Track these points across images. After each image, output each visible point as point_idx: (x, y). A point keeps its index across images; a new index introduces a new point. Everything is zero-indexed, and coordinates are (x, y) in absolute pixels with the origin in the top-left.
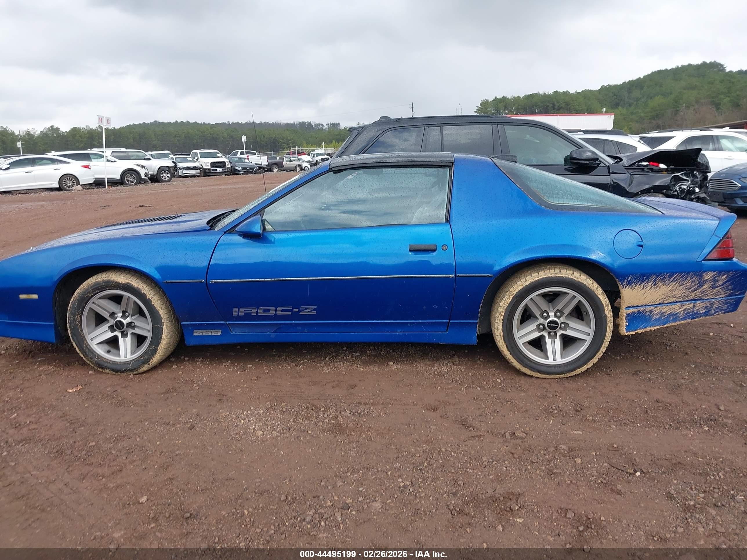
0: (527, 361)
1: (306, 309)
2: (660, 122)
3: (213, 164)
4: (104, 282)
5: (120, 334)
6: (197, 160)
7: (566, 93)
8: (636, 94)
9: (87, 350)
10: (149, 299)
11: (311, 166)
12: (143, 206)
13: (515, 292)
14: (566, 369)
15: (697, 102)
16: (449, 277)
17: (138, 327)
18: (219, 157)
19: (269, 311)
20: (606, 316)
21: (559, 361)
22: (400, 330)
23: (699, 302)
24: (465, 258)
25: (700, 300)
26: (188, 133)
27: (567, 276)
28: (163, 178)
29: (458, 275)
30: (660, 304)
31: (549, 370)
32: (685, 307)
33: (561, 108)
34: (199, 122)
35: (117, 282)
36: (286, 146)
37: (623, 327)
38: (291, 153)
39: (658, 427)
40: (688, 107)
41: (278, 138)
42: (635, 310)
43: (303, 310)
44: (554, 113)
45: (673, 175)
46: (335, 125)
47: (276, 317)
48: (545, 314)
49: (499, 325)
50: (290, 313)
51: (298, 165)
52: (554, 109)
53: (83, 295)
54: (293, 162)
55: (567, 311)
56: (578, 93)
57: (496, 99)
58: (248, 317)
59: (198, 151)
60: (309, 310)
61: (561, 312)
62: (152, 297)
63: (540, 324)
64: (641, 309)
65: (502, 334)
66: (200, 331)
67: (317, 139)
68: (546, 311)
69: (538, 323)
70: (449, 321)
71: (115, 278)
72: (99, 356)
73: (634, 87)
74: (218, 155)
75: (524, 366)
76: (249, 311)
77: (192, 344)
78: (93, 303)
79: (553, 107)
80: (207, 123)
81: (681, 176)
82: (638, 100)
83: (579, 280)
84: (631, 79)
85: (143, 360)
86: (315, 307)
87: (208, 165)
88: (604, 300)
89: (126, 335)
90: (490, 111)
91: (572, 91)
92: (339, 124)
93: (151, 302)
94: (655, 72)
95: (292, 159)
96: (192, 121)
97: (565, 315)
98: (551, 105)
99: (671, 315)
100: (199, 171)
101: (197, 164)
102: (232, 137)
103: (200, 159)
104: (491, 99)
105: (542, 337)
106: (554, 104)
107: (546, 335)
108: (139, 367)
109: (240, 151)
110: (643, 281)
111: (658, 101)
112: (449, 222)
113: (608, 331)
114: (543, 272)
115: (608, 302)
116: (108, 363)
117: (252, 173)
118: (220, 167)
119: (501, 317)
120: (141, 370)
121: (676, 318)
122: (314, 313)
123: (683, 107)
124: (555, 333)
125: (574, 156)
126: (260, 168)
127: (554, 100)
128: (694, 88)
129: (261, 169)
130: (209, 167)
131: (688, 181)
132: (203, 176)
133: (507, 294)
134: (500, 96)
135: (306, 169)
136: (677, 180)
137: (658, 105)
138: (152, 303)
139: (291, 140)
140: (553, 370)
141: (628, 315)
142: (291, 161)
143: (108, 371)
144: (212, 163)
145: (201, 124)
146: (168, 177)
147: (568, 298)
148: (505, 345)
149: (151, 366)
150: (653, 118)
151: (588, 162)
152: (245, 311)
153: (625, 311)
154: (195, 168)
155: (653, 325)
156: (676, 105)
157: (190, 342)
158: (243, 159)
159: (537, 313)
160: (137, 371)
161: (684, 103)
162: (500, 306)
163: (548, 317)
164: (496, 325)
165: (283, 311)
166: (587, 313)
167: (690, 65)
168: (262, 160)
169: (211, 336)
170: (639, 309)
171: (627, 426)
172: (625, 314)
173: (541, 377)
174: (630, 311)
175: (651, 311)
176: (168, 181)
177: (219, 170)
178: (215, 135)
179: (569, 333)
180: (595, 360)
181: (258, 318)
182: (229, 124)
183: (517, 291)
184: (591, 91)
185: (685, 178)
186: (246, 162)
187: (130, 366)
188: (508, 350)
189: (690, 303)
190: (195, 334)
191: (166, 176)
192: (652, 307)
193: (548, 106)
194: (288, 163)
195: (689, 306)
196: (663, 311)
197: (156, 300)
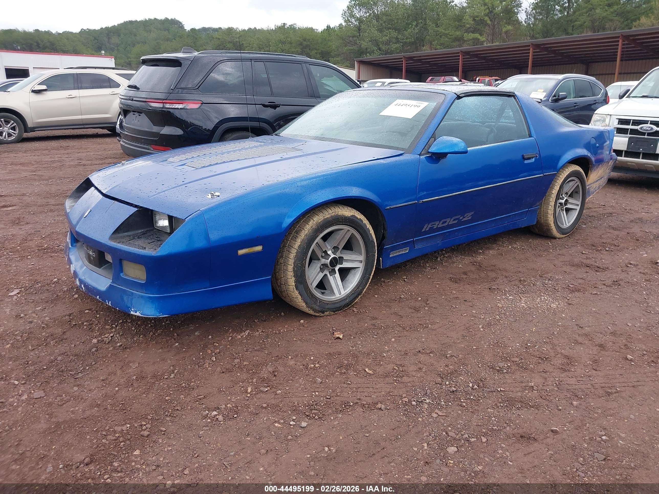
1: (467, 216)
4: (332, 217)
5: (328, 272)
13: (560, 183)
16: (541, 176)
17: (347, 261)
19: (445, 222)
21: (568, 224)
22: (506, 222)
23: (603, 179)
27: (578, 169)
29: (544, 174)
32: (599, 183)
35: (344, 216)
43: (465, 217)
50: (457, 221)
58: (430, 231)
60: (469, 216)
64: (590, 186)
66: (395, 252)
70: (529, 209)
71: (341, 212)
72: (320, 300)
76: (434, 225)
78: (317, 243)
85: (358, 292)
86: (473, 213)
89: (335, 272)
97: (568, 195)
107: (560, 210)
108: (354, 300)
111: (139, 49)
116: (328, 304)
119: (554, 201)
122: (470, 218)
124: (564, 207)
140: (567, 231)
147: (573, 184)
152: (431, 225)
162: (553, 193)
163: (563, 197)
165: (454, 220)
166: (579, 191)
169: (402, 254)
173: (562, 237)
179: (569, 206)
181: (436, 230)
190: (391, 256)
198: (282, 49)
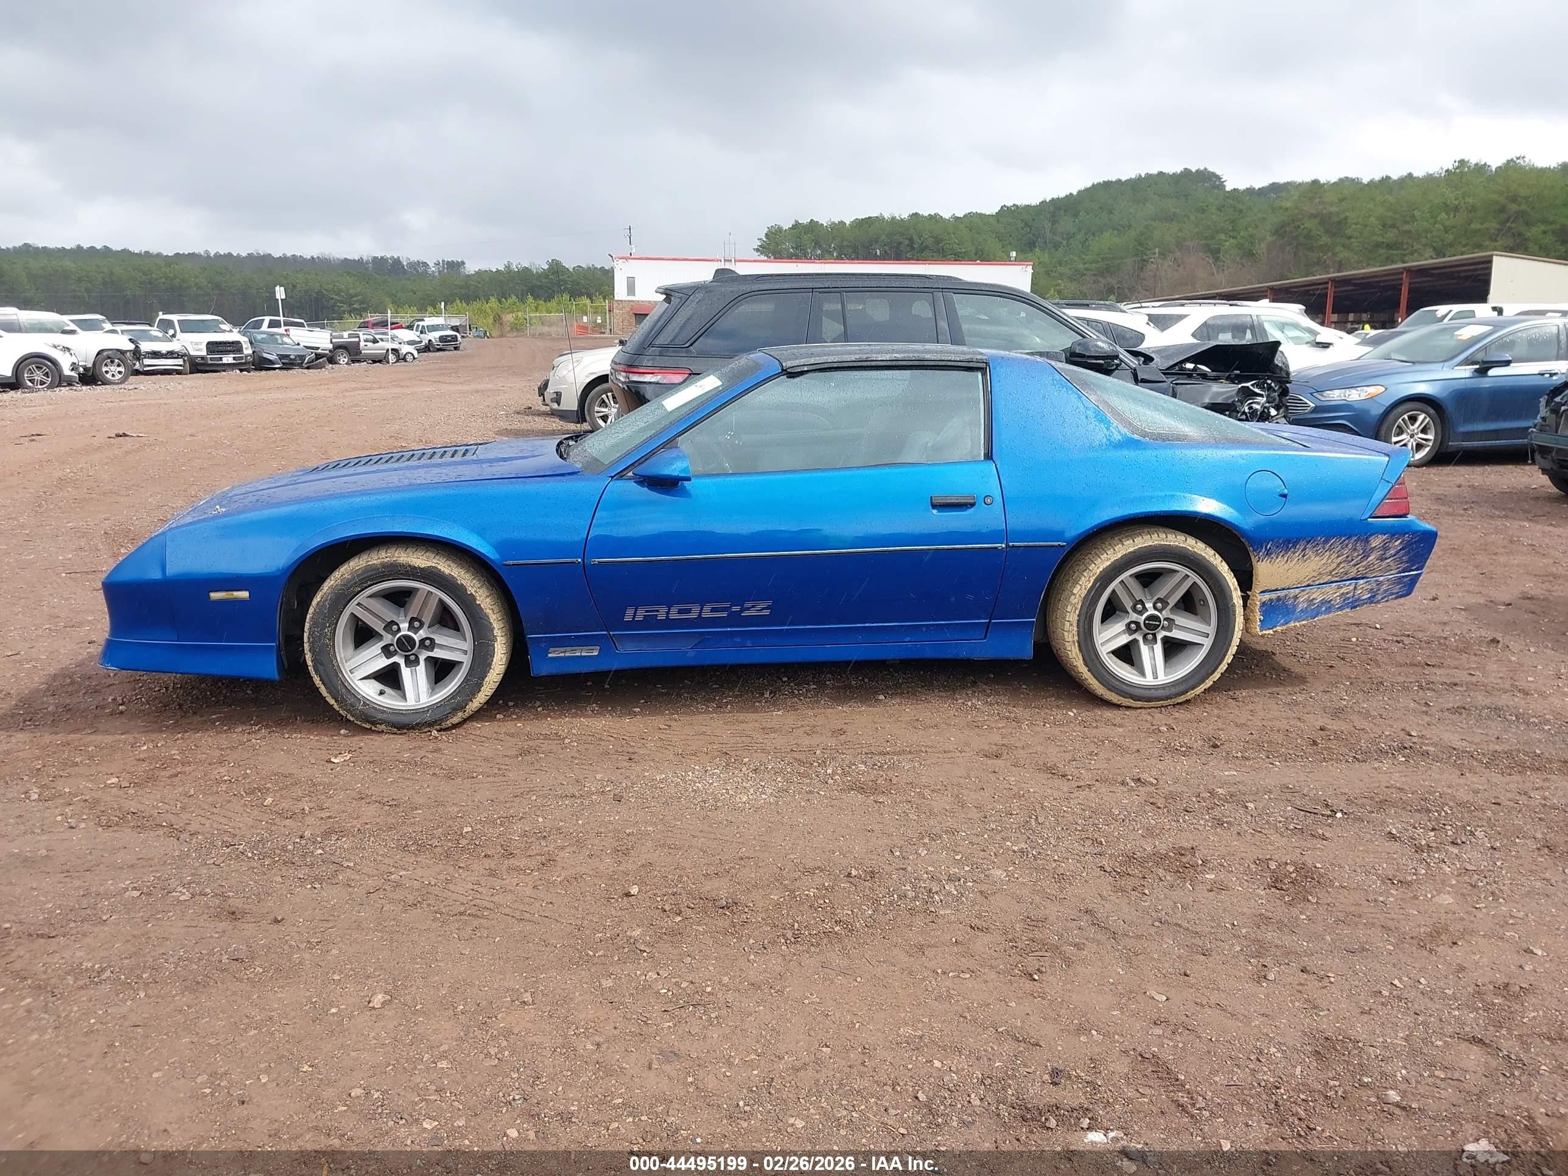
0: (1114, 681)
1: (753, 607)
2: (1113, 282)
3: (212, 347)
4: (383, 565)
5: (403, 660)
6: (174, 336)
7: (935, 218)
8: (1066, 224)
9: (344, 690)
10: (471, 594)
11: (419, 351)
12: (125, 435)
13: (1098, 572)
14: (1173, 691)
15: (1179, 245)
16: (996, 548)
17: (441, 646)
18: (224, 331)
19: (689, 611)
20: (1234, 605)
21: (1163, 678)
22: (908, 639)
23: (1361, 582)
24: (1020, 520)
25: (1363, 578)
26: (112, 273)
27: (1177, 543)
28: (109, 376)
29: (1011, 544)
30: (1308, 586)
31: (1147, 693)
32: (1342, 591)
33: (927, 247)
34: (135, 249)
35: (410, 566)
36: (345, 307)
37: (1256, 623)
38: (370, 325)
39: (1338, 760)
40: (1163, 255)
41: (326, 290)
42: (1274, 596)
43: (748, 609)
44: (913, 259)
45: (1240, 386)
46: (455, 266)
47: (701, 621)
48: (1139, 606)
49: (1071, 625)
50: (725, 614)
51: (392, 350)
52: (913, 248)
53: (341, 589)
54: (381, 344)
55: (1173, 601)
56: (958, 218)
57: (796, 226)
58: (650, 622)
59: (175, 318)
60: (759, 607)
61: (1164, 602)
62: (475, 591)
63: (1132, 622)
64: (1282, 594)
65: (1076, 638)
66: (562, 649)
67: (415, 293)
68: (1142, 602)
69: (1128, 621)
70: (990, 621)
71: (405, 559)
72: (367, 703)
73: (1062, 211)
74: (223, 327)
75: (1109, 690)
76: (653, 611)
77: (544, 673)
78: (358, 604)
79: (911, 246)
80: (155, 252)
81: (1251, 388)
82: (1070, 236)
83: (1196, 550)
84: (1055, 196)
85: (454, 705)
86: (770, 603)
87: (200, 347)
88: (1232, 582)
89: (416, 662)
90: (785, 249)
91: (946, 215)
92: (463, 263)
93: (475, 599)
94: (1099, 184)
95: (377, 337)
96: (116, 247)
97: (1170, 607)
98: (906, 242)
99: (1323, 602)
100: (180, 361)
101: (174, 346)
102: (217, 286)
103: (179, 335)
104: (787, 225)
105: (1135, 641)
106: (911, 240)
107: (1140, 639)
108: (446, 717)
109: (267, 319)
110: (1288, 550)
111: (1107, 241)
112: (992, 459)
113: (1236, 629)
114: (1140, 538)
115: (1236, 583)
116: (383, 712)
117: (300, 366)
118: (227, 352)
119: (1075, 612)
120: (448, 722)
121: (1329, 607)
122: (767, 612)
123: (1155, 254)
124: (1154, 635)
125: (1077, 351)
126: (318, 356)
127: (912, 231)
128: (1171, 218)
129: (319, 360)
130: (204, 353)
131: (1262, 396)
132: (191, 373)
133: (1085, 574)
134: (804, 220)
135: (409, 358)
136: (1248, 394)
137: (1109, 249)
138: (478, 602)
139: (355, 296)
140: (1153, 693)
141: (1263, 604)
142: (375, 341)
143: (383, 727)
144: (209, 343)
145: (139, 255)
146: (120, 372)
147: (1177, 578)
148: (1080, 657)
149: (467, 715)
150: (1101, 273)
151: (1102, 362)
152: (647, 611)
153: (1259, 597)
154: (171, 355)
155: (1297, 619)
156: (1141, 249)
157: (539, 668)
158: (278, 337)
159: (1128, 604)
160: (440, 725)
161: (1156, 247)
162: (1074, 594)
163: (1145, 609)
164: (1067, 624)
165: (713, 610)
166: (1205, 601)
167: (1161, 173)
168: (320, 339)
169: (581, 657)
170: (1279, 593)
171: (1294, 761)
172: (1258, 603)
173: (1134, 706)
174: (1266, 597)
175: (1296, 597)
176: (123, 381)
177: (228, 359)
178: (178, 280)
179: (1176, 634)
180: (1216, 676)
181: (668, 623)
182: (209, 256)
183: (1101, 569)
184: (981, 215)
185: (1257, 390)
186: (286, 344)
187: (428, 717)
188: (1086, 665)
189: (1350, 584)
190: (550, 655)
191: (113, 371)
192: (1297, 591)
193: (900, 243)
194: (370, 344)
195: (1348, 588)
196: (1311, 598)
197: (484, 596)
198: (1445, 227)
